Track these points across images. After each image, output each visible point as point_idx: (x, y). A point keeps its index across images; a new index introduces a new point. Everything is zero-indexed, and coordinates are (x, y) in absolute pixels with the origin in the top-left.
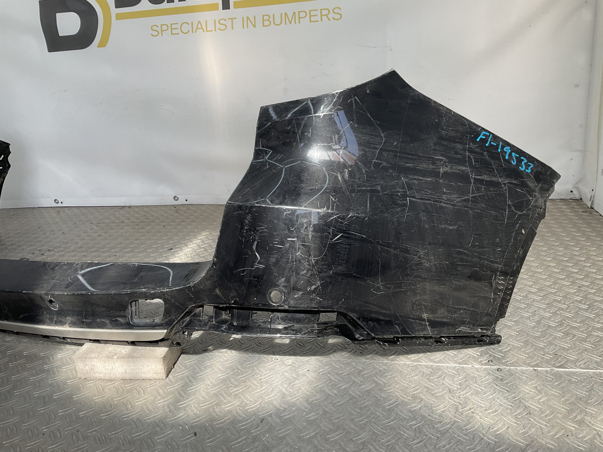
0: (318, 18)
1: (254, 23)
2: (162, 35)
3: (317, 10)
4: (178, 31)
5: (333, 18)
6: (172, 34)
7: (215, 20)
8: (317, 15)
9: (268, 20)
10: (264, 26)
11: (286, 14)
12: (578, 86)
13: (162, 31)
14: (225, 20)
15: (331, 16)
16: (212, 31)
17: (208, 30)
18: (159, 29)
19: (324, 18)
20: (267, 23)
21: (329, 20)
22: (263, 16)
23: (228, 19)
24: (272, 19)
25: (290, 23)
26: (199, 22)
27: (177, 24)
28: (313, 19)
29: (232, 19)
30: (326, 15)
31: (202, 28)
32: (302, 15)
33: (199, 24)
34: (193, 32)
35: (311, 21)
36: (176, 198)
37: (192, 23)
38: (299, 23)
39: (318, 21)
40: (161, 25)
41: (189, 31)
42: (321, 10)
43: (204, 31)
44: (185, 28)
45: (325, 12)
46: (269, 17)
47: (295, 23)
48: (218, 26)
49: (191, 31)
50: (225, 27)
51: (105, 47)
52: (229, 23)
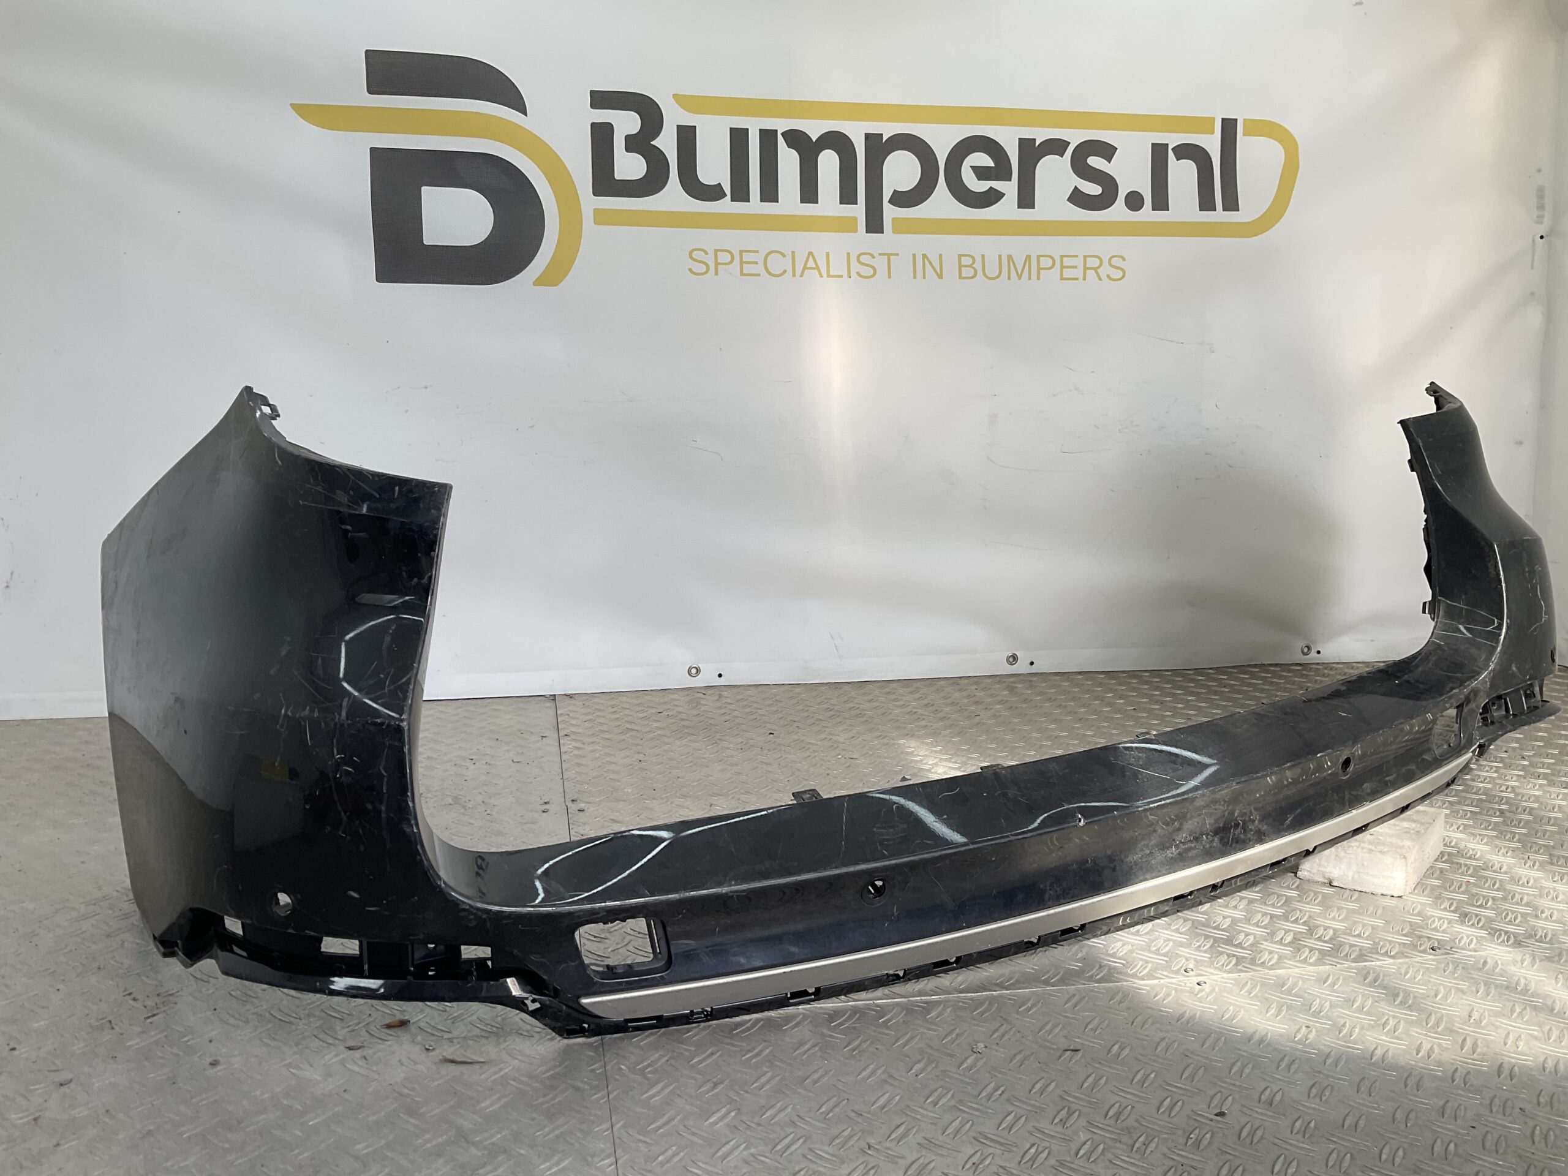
0: (1079, 273)
1: (938, 271)
2: (716, 274)
3: (1077, 256)
4: (759, 268)
5: (1108, 276)
6: (742, 274)
7: (848, 254)
8: (1075, 267)
9: (970, 266)
10: (961, 278)
11: (1010, 257)
13: (717, 264)
14: (873, 257)
15: (1105, 270)
16: (841, 276)
18: (710, 259)
19: (1091, 273)
20: (967, 272)
21: (1100, 279)
22: (960, 256)
23: (880, 254)
24: (978, 266)
25: (1020, 277)
26: (810, 253)
27: (757, 252)
28: (1067, 273)
29: (889, 255)
30: (1095, 269)
31: (817, 268)
32: (1046, 262)
33: (811, 258)
34: (794, 275)
35: (1062, 278)
36: (694, 671)
37: (793, 253)
38: (1038, 278)
39: (1077, 279)
40: (716, 251)
41: (785, 271)
42: (1085, 257)
43: (821, 276)
44: (777, 264)
45: (1093, 262)
46: (974, 262)
47: (1030, 279)
48: (855, 267)
49: (790, 272)
50: (871, 272)
51: (556, 286)
52: (881, 263)
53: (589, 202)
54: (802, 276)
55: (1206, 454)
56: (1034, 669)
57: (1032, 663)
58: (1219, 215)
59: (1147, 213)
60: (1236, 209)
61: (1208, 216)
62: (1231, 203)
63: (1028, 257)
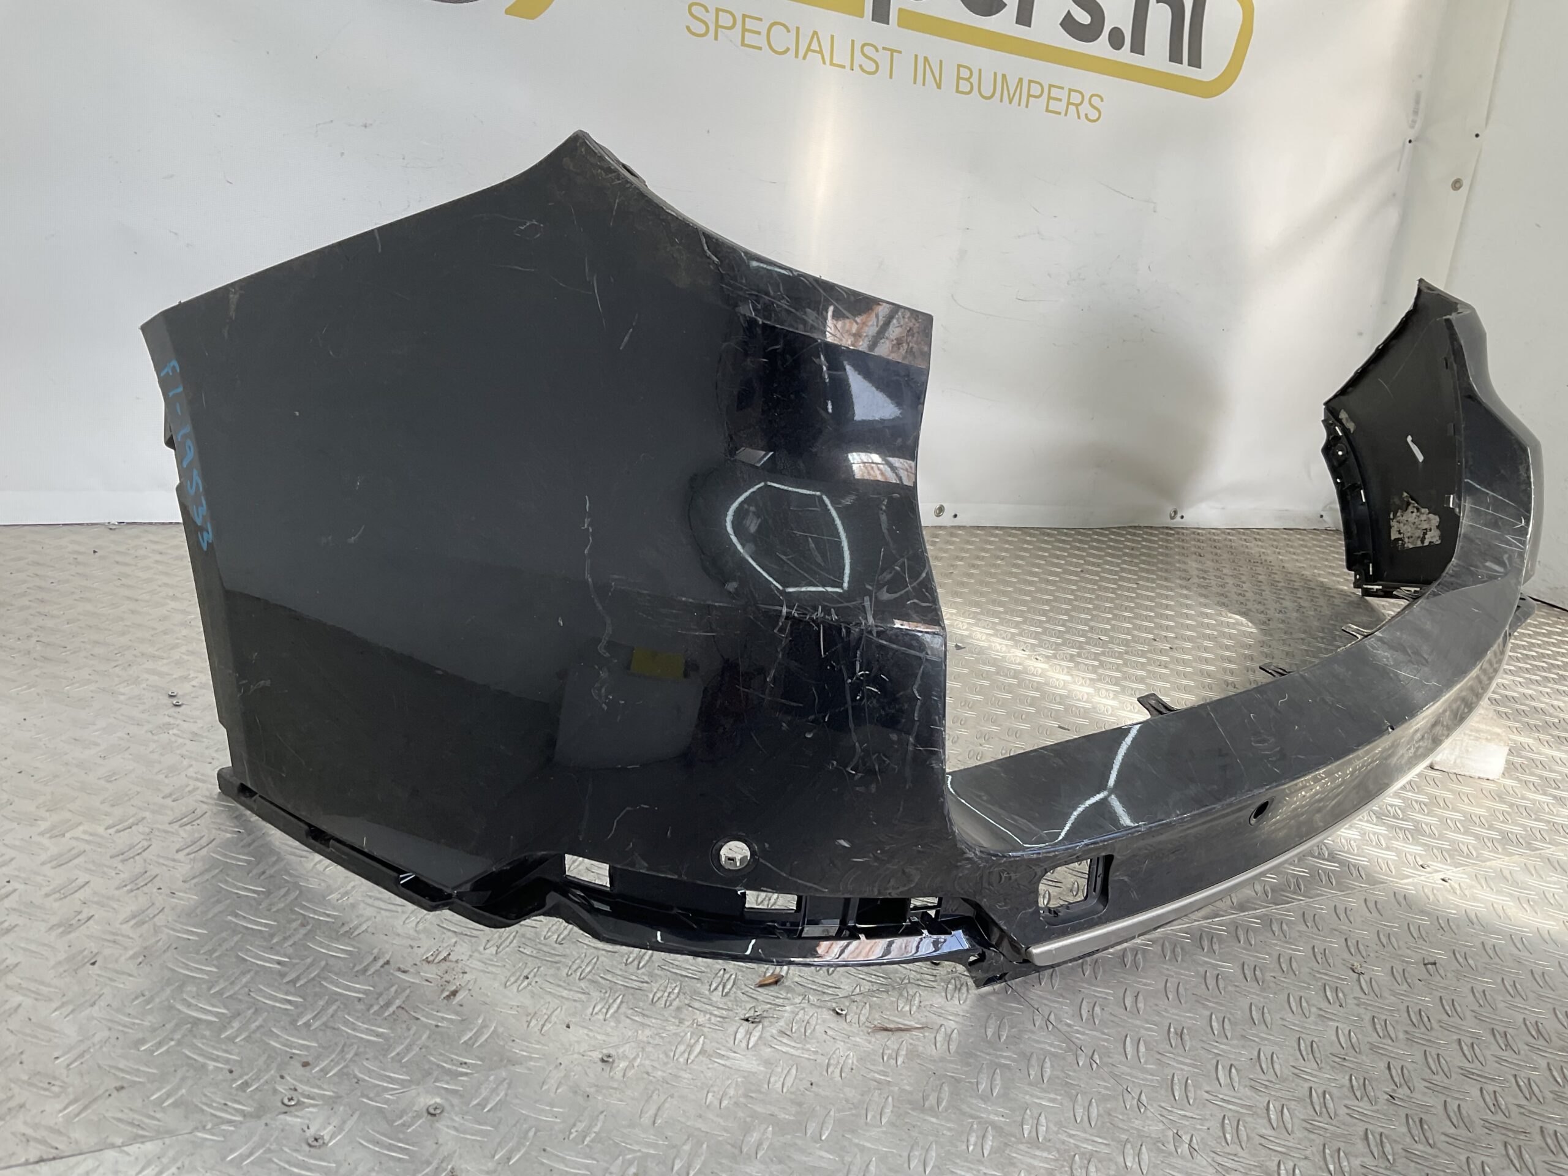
0: (1061, 106)
1: (938, 78)
2: (716, 38)
3: (1062, 88)
4: (761, 41)
5: (1086, 116)
7: (853, 41)
8: (1060, 100)
9: (967, 80)
11: (1004, 77)
13: (717, 26)
14: (877, 50)
15: (1085, 108)
16: (844, 67)
17: (834, 61)
18: (710, 18)
19: (1072, 108)
20: (964, 86)
21: (1079, 117)
22: (959, 66)
23: (884, 48)
24: (975, 80)
25: (1010, 102)
26: (815, 33)
27: (760, 20)
28: (1053, 106)
29: (892, 51)
30: (1077, 105)
31: (821, 52)
32: (1035, 90)
33: (815, 39)
34: (797, 56)
35: (1047, 110)
37: (798, 29)
38: (1027, 106)
39: (1059, 113)
40: (718, 10)
41: (788, 49)
42: (1070, 90)
43: (824, 63)
44: (779, 38)
45: (1075, 98)
46: (971, 75)
47: (1019, 105)
48: (859, 59)
49: (792, 52)
50: (873, 69)
51: (533, 19)
52: (883, 58)
54: (804, 58)
55: (1135, 316)
56: (957, 522)
57: (955, 516)
58: (1183, 70)
59: (1125, 55)
60: (1198, 66)
61: (1175, 69)
62: (1195, 61)
63: (1021, 80)
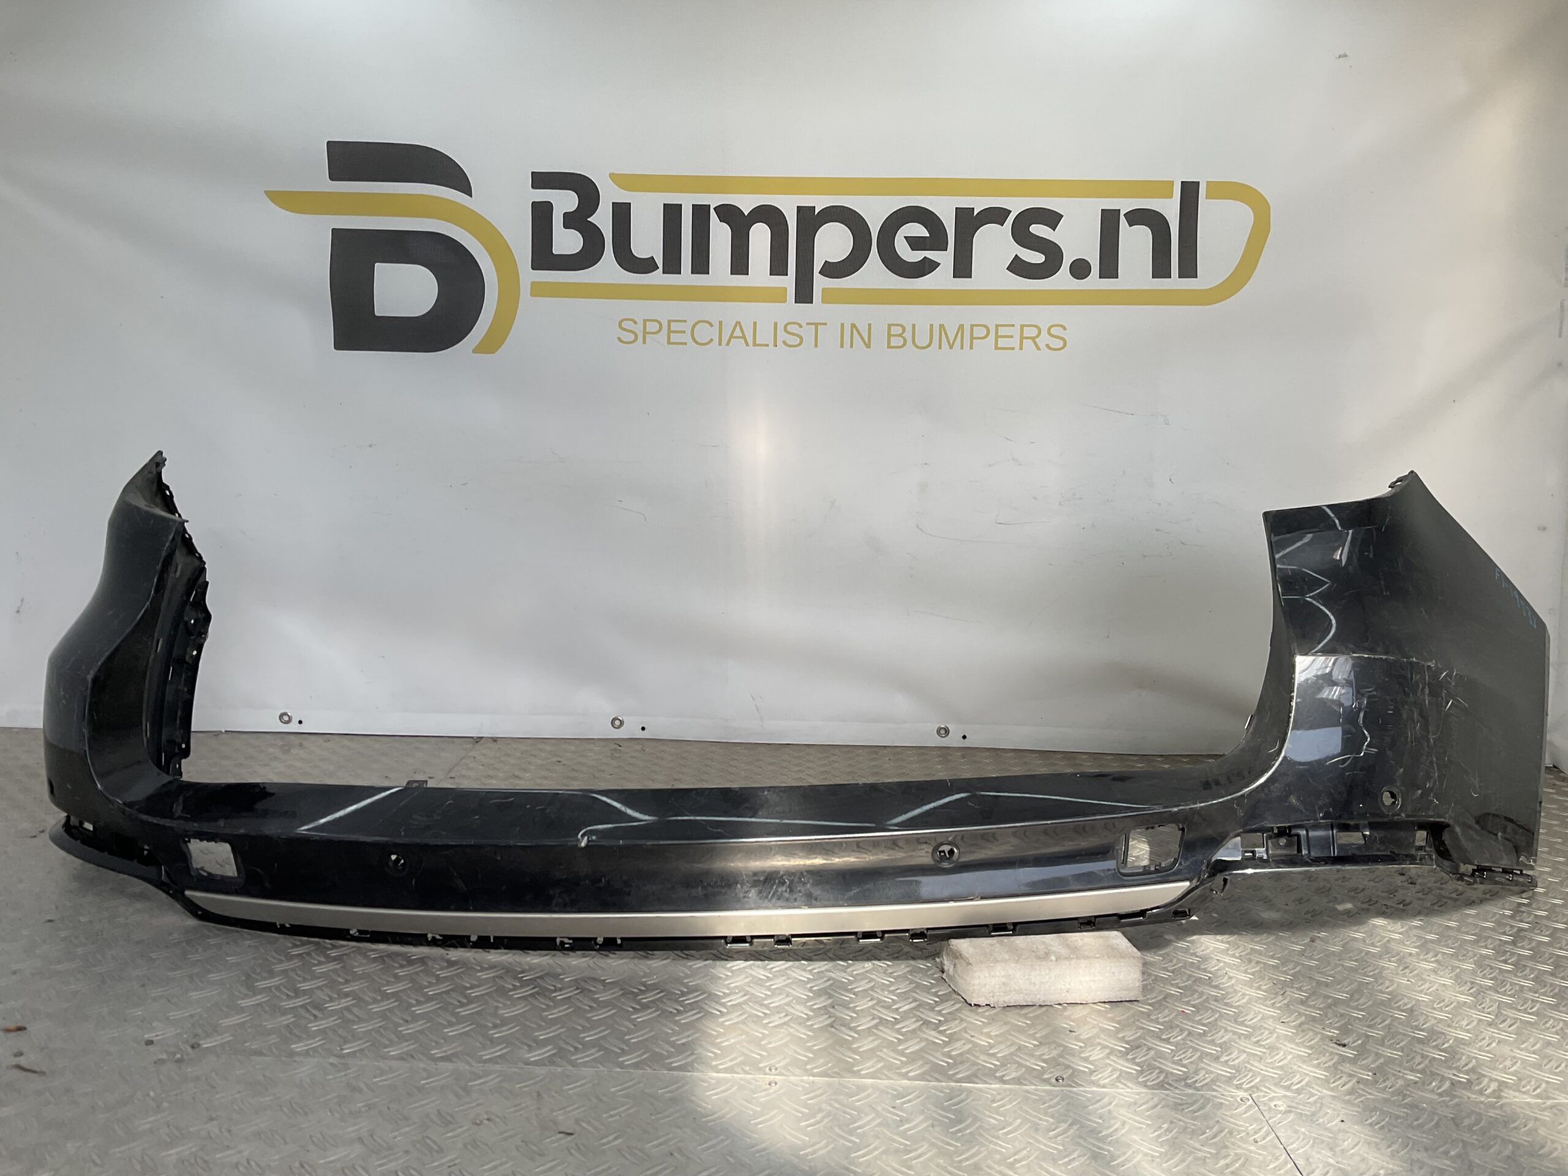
0: (1015, 342)
1: (866, 340)
2: (644, 342)
3: (1013, 326)
4: (686, 338)
5: (1048, 346)
6: (669, 343)
7: (776, 324)
8: (1011, 337)
9: (900, 335)
10: (889, 347)
11: (942, 326)
12: (1544, 529)
13: (645, 333)
14: (801, 326)
15: (1044, 339)
16: (767, 345)
17: (757, 342)
18: (638, 328)
19: (1028, 343)
20: (897, 341)
21: (1039, 349)
22: (890, 326)
23: (808, 324)
24: (908, 335)
25: (951, 347)
26: (738, 323)
27: (685, 321)
28: (1002, 343)
29: (817, 325)
30: (1033, 339)
31: (744, 337)
32: (979, 332)
33: (738, 328)
34: (720, 344)
35: (997, 348)
36: (618, 723)
37: (721, 323)
38: (971, 348)
39: (1013, 349)
40: (645, 321)
41: (712, 340)
42: (1022, 327)
43: (747, 344)
44: (704, 333)
45: (1030, 332)
46: (904, 331)
47: (962, 348)
48: (782, 335)
49: (716, 341)
50: (798, 341)
51: (493, 353)
52: (808, 333)
53: (528, 276)
54: (728, 344)
55: (1157, 530)
56: (966, 743)
57: (964, 737)
58: (1175, 282)
59: (1094, 281)
60: (1194, 275)
61: (1162, 284)
62: (1189, 269)
63: (961, 327)
